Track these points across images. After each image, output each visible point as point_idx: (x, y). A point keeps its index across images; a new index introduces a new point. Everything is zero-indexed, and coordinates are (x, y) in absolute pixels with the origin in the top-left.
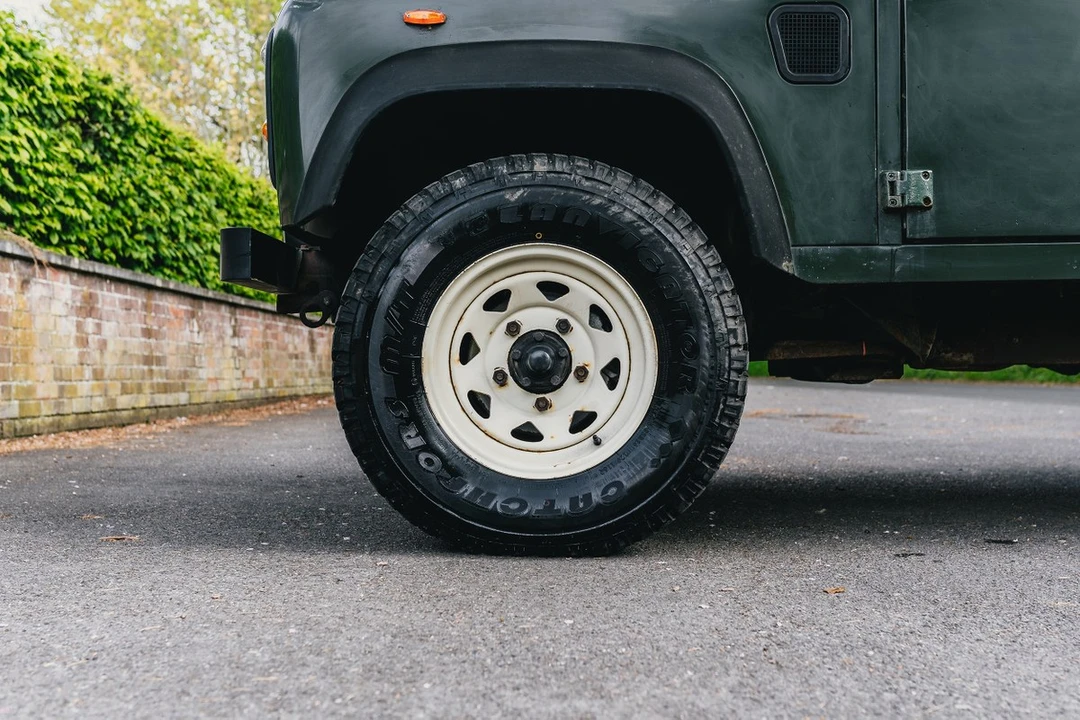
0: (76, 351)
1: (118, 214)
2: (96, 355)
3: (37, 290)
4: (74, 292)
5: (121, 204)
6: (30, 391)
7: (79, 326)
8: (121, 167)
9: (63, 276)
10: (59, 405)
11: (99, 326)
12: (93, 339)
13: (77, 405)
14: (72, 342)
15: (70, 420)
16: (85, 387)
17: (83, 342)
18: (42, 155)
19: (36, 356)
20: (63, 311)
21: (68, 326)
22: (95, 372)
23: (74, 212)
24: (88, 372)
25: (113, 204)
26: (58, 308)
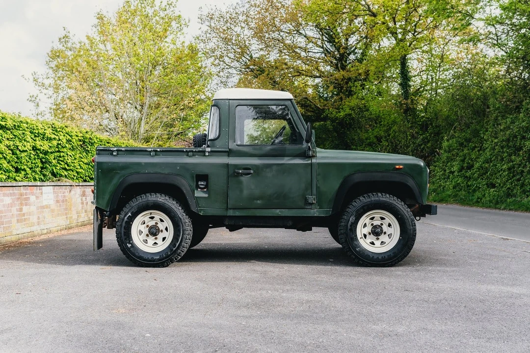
0: (81, 206)
1: (90, 167)
2: (85, 206)
3: (73, 192)
4: (80, 191)
5: (91, 164)
6: (71, 217)
7: (82, 199)
8: (90, 154)
9: (78, 187)
10: (77, 220)
11: (86, 198)
12: (85, 202)
13: (81, 220)
14: (80, 204)
15: (80, 224)
16: (83, 215)
17: (82, 203)
18: (73, 159)
19: (73, 209)
20: (78, 196)
21: (79, 200)
22: (85, 210)
23: (80, 170)
24: (84, 211)
25: (89, 165)
26: (77, 196)
